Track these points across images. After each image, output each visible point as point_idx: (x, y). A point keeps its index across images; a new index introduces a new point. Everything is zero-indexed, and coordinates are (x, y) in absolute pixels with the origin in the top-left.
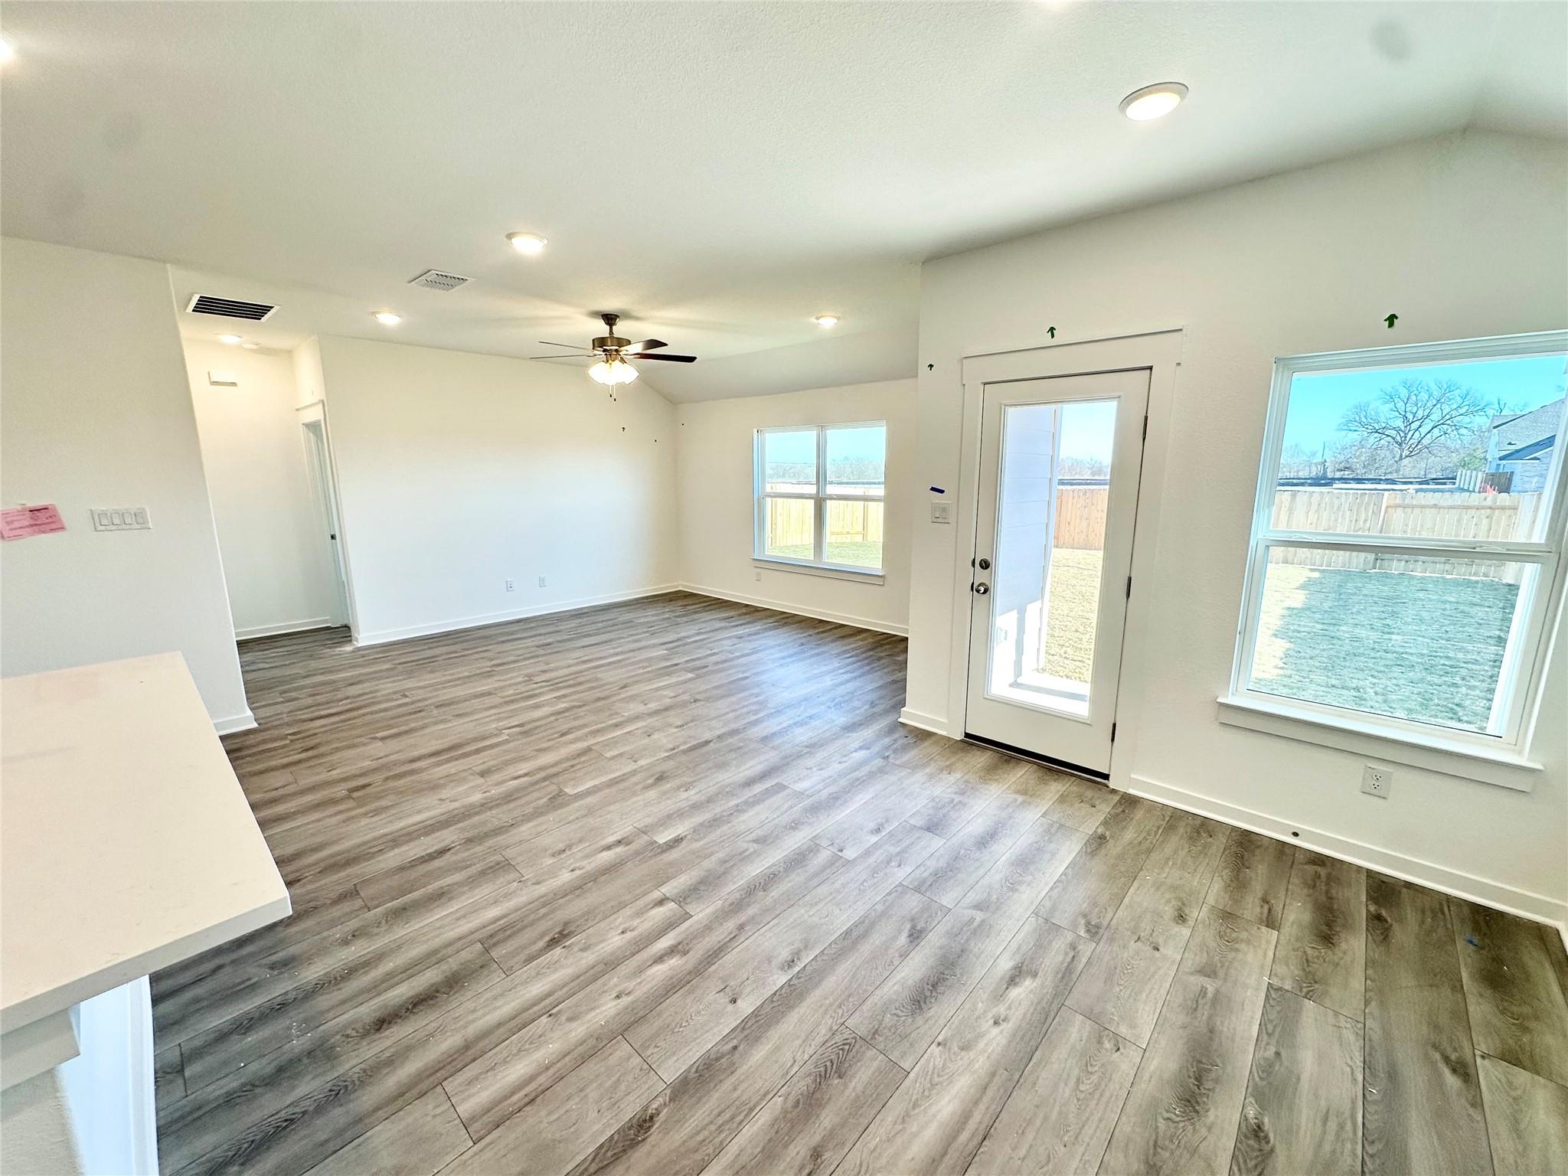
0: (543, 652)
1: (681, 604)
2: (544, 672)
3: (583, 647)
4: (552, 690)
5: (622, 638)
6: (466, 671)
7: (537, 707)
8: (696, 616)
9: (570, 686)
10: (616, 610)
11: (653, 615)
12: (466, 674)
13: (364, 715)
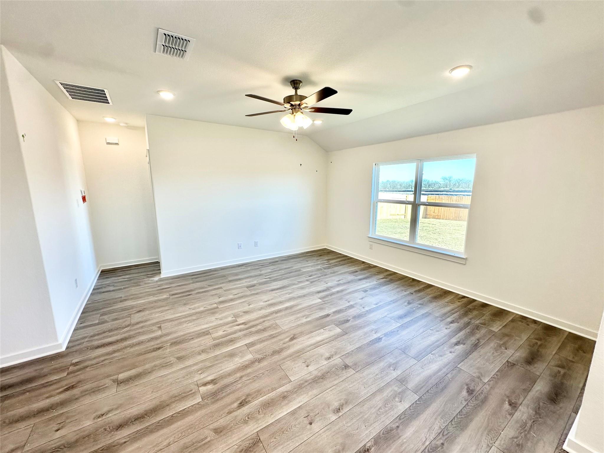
0: (249, 293)
1: (327, 258)
2: (246, 312)
3: (272, 290)
4: (245, 335)
5: (294, 284)
6: (202, 306)
7: (232, 355)
8: (336, 269)
9: (258, 332)
10: (292, 260)
11: (312, 266)
12: (202, 309)
13: (126, 347)
